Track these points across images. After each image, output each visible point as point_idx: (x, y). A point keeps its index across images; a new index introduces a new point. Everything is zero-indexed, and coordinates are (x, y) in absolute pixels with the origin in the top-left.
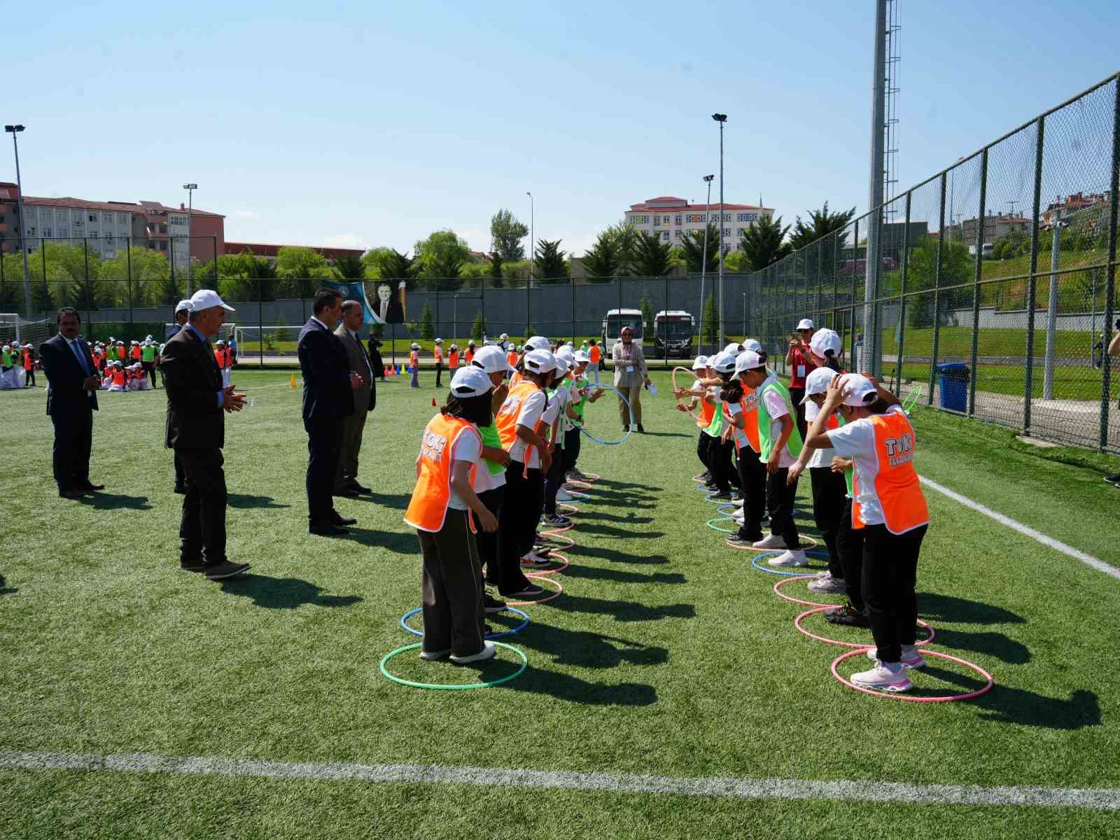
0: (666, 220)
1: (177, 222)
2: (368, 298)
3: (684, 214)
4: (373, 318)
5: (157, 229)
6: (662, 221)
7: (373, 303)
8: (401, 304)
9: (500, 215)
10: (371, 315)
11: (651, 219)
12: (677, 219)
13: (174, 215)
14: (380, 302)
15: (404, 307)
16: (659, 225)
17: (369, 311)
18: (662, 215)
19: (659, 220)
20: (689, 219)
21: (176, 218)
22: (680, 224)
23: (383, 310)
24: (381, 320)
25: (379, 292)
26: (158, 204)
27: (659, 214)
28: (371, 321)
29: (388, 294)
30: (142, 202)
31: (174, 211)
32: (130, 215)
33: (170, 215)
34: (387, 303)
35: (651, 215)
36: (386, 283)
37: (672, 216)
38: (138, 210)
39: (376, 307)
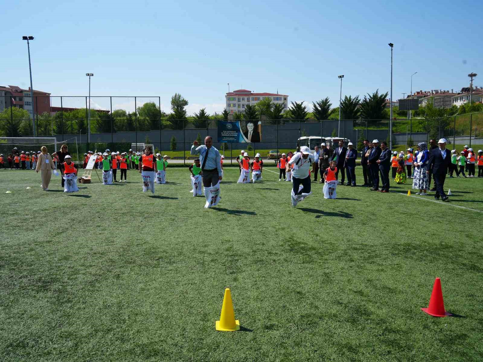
0: (243, 99)
1: (27, 96)
2: (242, 129)
3: (251, 97)
4: (245, 140)
5: (18, 99)
6: (241, 99)
7: (244, 132)
8: (259, 133)
9: (176, 96)
10: (243, 138)
11: (237, 99)
12: (247, 99)
13: (26, 93)
14: (248, 132)
15: (260, 135)
16: (240, 101)
17: (242, 136)
18: (241, 97)
19: (240, 99)
20: (253, 100)
21: (27, 94)
22: (249, 101)
23: (250, 136)
24: (248, 141)
25: (248, 126)
26: (17, 87)
27: (240, 97)
28: (243, 141)
29: (253, 128)
30: (9, 86)
31: (26, 91)
32: (4, 92)
33: (24, 93)
34: (252, 132)
35: (237, 97)
36: (251, 122)
37: (246, 98)
38: (7, 90)
39: (246, 134)
